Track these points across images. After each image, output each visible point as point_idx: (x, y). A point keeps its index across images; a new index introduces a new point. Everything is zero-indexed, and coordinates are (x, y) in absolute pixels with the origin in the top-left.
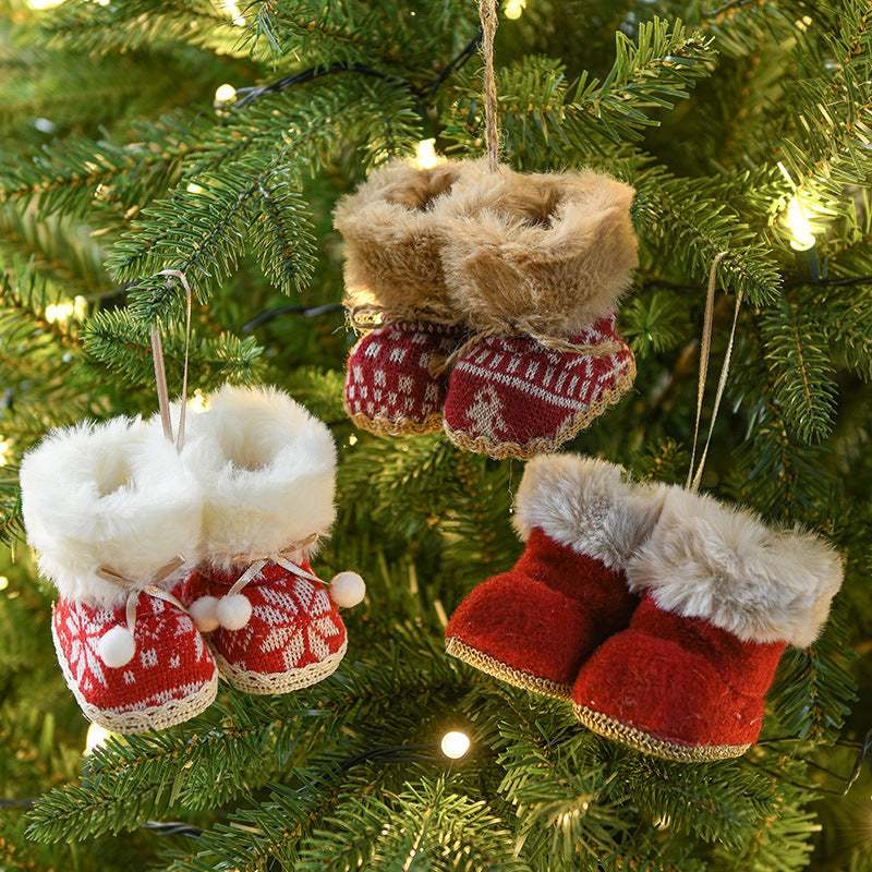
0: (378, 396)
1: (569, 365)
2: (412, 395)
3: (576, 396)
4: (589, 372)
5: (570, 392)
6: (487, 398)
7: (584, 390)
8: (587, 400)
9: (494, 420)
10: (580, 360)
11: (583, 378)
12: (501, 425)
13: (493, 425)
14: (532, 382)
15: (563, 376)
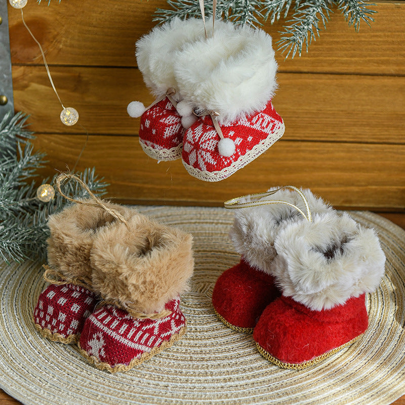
0: (48, 318)
1: (144, 328)
2: (64, 323)
3: (146, 343)
4: (156, 332)
5: (143, 341)
6: (98, 338)
7: (151, 340)
8: (152, 346)
9: (100, 350)
10: (151, 326)
11: (152, 334)
12: (103, 353)
13: (99, 352)
14: (122, 335)
15: (140, 333)
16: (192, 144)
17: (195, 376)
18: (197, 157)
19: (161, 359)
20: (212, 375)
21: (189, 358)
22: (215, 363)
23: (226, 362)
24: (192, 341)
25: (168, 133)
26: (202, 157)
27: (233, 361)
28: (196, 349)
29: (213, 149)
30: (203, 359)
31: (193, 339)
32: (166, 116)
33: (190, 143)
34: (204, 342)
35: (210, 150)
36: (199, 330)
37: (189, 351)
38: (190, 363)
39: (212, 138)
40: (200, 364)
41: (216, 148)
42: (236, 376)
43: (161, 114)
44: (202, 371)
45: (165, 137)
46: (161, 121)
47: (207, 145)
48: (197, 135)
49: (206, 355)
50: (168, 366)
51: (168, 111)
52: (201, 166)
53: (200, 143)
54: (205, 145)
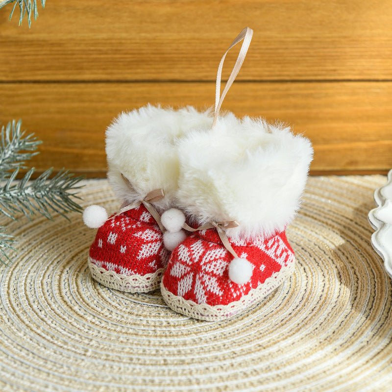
16: (188, 265)
17: (174, 385)
18: (194, 283)
19: (122, 365)
20: (198, 383)
21: (162, 362)
22: (201, 367)
23: (216, 364)
24: (164, 339)
25: (145, 252)
26: (203, 283)
27: (228, 363)
28: (172, 349)
29: (220, 272)
30: (183, 362)
31: (166, 336)
32: (143, 229)
33: (184, 263)
34: (181, 339)
35: (217, 274)
36: (172, 324)
37: (161, 352)
38: (164, 367)
39: (220, 258)
40: (179, 369)
41: (226, 273)
42: (235, 382)
43: (134, 226)
44: (184, 378)
45: (139, 258)
46: (136, 235)
47: (212, 266)
48: (196, 253)
49: (186, 356)
50: (132, 373)
51: (143, 223)
52: (198, 296)
53: (202, 264)
54: (210, 267)
